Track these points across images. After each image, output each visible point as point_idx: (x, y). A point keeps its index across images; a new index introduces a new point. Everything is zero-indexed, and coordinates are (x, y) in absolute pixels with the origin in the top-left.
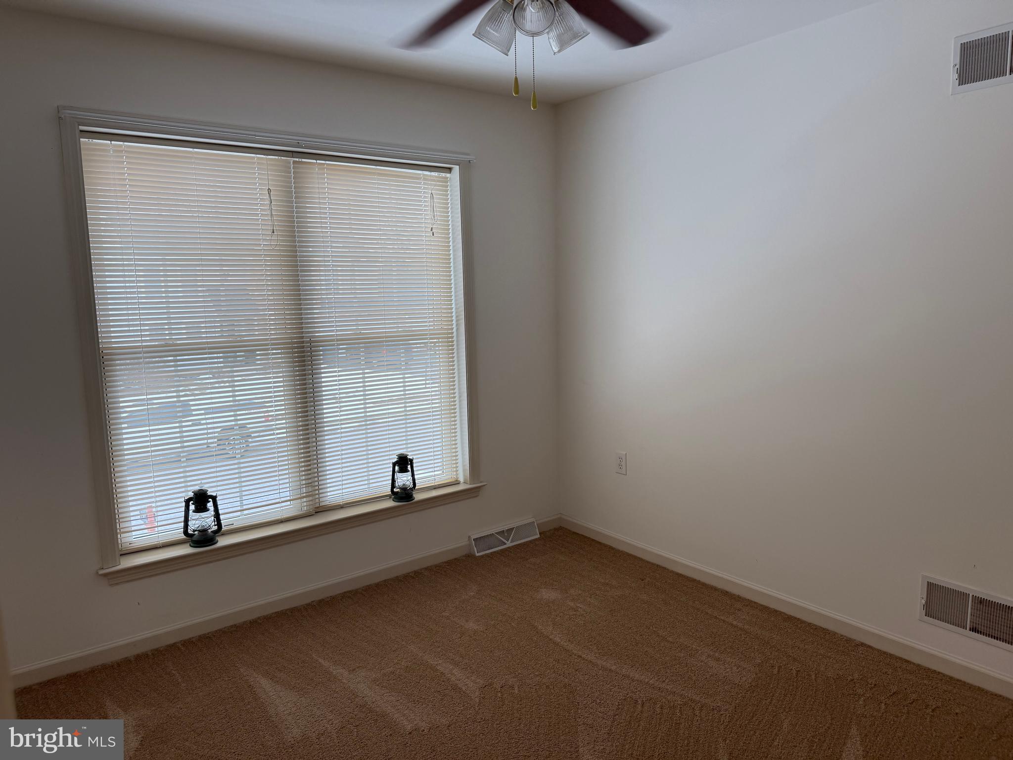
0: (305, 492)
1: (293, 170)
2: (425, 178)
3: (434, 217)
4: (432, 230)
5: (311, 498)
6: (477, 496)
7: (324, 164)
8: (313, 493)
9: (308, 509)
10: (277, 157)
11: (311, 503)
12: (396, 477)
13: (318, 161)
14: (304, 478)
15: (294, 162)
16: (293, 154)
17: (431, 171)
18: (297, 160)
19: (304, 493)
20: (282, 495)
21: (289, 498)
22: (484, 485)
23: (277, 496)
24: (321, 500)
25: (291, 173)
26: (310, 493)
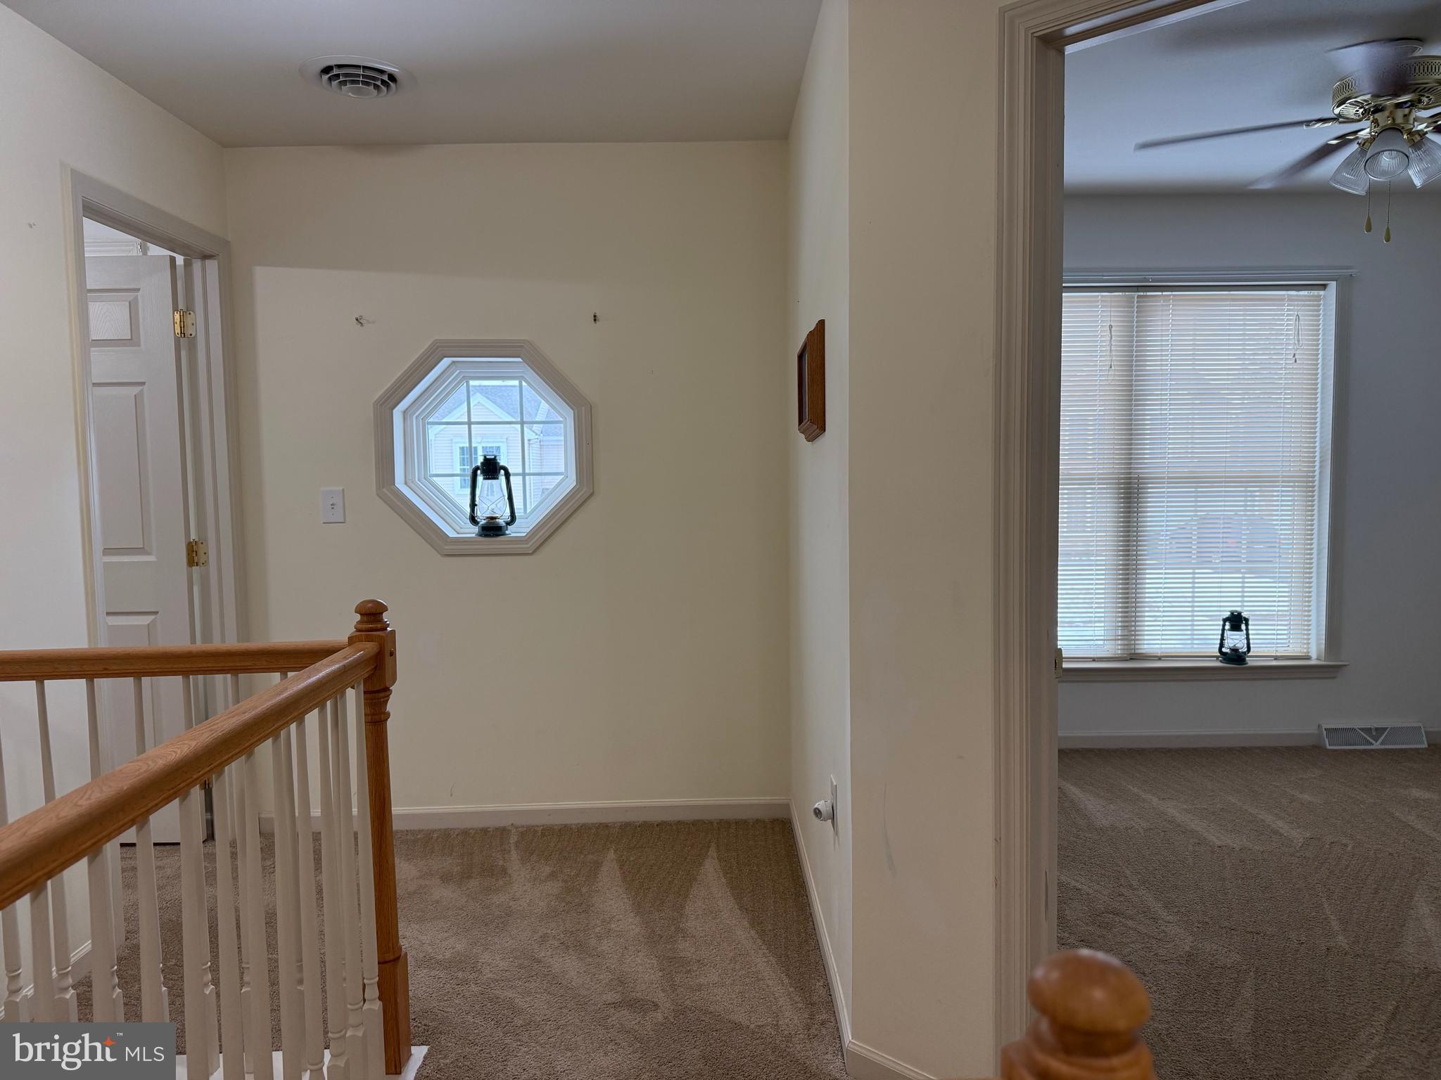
0: (1120, 634)
1: (1136, 305)
2: (1290, 299)
3: (1298, 341)
4: (1294, 356)
5: (1126, 642)
6: (1334, 678)
7: (1170, 295)
8: (1130, 637)
9: (1123, 652)
10: (1121, 294)
11: (1126, 647)
12: (1225, 635)
13: (1164, 293)
14: (1120, 619)
15: (1138, 297)
16: (1138, 288)
17: (1299, 291)
18: (1142, 294)
19: (1118, 636)
20: (1097, 633)
21: (1102, 638)
22: (1345, 665)
23: (1091, 633)
24: (1137, 647)
25: (1134, 307)
26: (1126, 637)
